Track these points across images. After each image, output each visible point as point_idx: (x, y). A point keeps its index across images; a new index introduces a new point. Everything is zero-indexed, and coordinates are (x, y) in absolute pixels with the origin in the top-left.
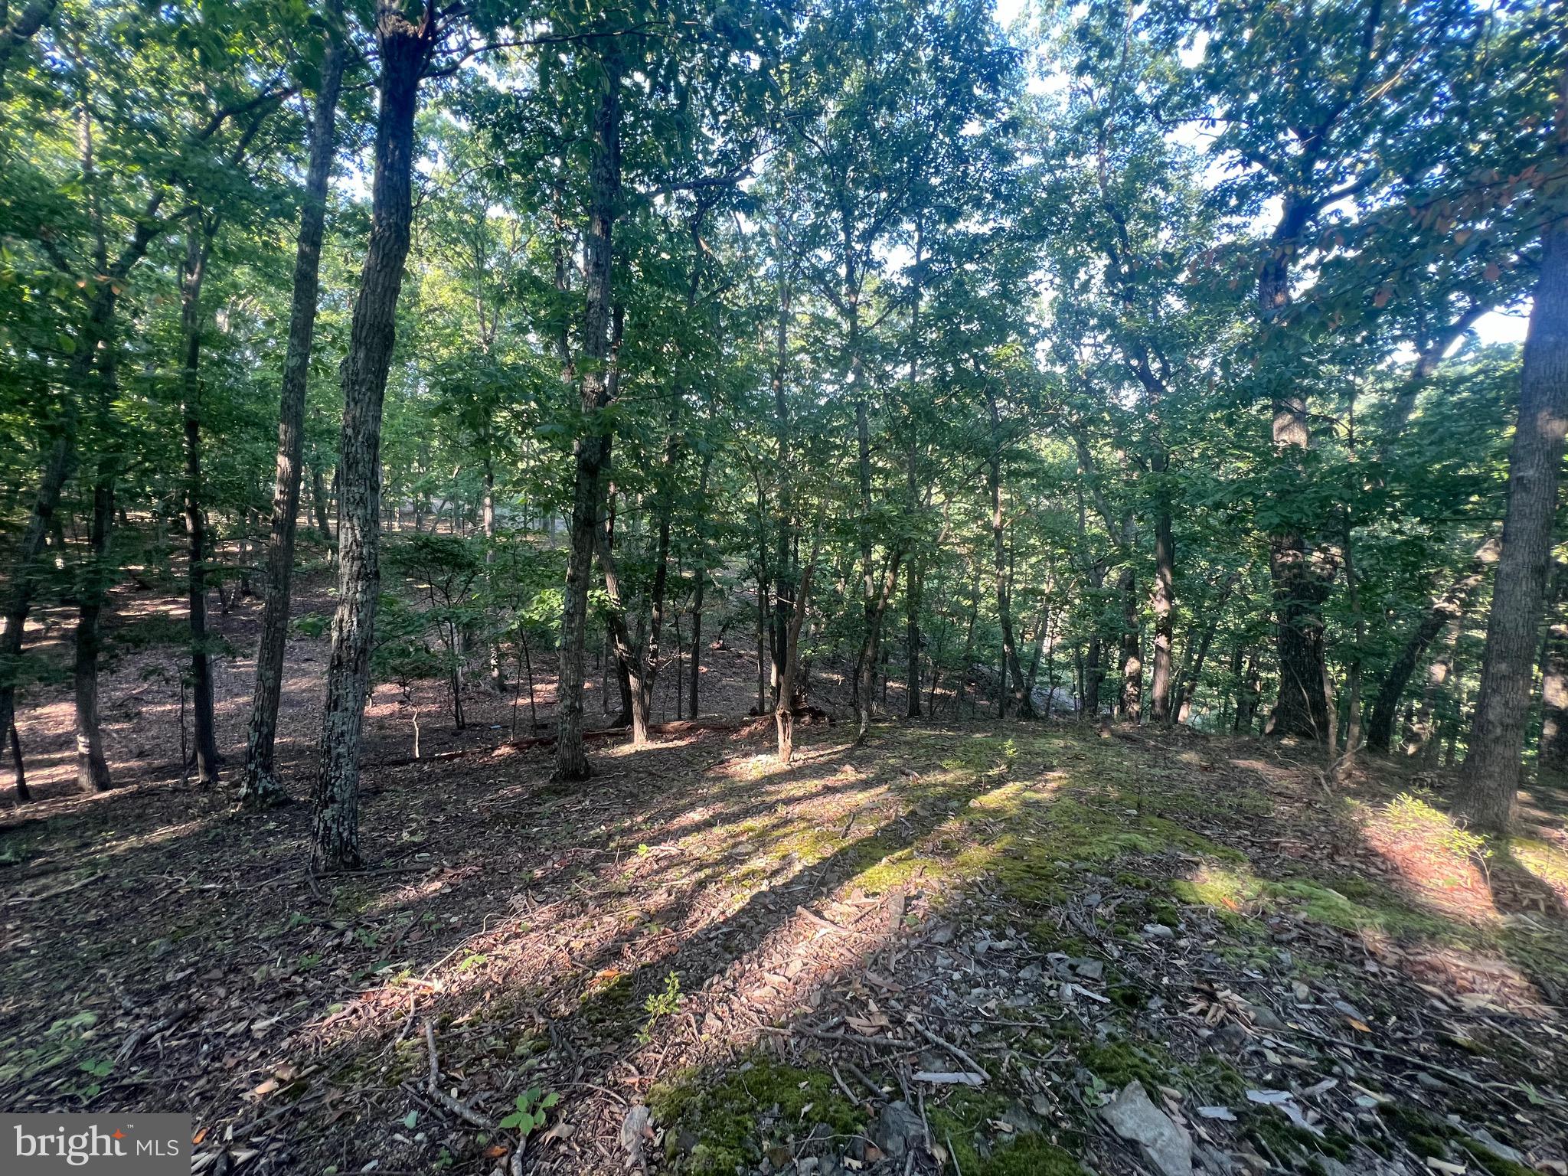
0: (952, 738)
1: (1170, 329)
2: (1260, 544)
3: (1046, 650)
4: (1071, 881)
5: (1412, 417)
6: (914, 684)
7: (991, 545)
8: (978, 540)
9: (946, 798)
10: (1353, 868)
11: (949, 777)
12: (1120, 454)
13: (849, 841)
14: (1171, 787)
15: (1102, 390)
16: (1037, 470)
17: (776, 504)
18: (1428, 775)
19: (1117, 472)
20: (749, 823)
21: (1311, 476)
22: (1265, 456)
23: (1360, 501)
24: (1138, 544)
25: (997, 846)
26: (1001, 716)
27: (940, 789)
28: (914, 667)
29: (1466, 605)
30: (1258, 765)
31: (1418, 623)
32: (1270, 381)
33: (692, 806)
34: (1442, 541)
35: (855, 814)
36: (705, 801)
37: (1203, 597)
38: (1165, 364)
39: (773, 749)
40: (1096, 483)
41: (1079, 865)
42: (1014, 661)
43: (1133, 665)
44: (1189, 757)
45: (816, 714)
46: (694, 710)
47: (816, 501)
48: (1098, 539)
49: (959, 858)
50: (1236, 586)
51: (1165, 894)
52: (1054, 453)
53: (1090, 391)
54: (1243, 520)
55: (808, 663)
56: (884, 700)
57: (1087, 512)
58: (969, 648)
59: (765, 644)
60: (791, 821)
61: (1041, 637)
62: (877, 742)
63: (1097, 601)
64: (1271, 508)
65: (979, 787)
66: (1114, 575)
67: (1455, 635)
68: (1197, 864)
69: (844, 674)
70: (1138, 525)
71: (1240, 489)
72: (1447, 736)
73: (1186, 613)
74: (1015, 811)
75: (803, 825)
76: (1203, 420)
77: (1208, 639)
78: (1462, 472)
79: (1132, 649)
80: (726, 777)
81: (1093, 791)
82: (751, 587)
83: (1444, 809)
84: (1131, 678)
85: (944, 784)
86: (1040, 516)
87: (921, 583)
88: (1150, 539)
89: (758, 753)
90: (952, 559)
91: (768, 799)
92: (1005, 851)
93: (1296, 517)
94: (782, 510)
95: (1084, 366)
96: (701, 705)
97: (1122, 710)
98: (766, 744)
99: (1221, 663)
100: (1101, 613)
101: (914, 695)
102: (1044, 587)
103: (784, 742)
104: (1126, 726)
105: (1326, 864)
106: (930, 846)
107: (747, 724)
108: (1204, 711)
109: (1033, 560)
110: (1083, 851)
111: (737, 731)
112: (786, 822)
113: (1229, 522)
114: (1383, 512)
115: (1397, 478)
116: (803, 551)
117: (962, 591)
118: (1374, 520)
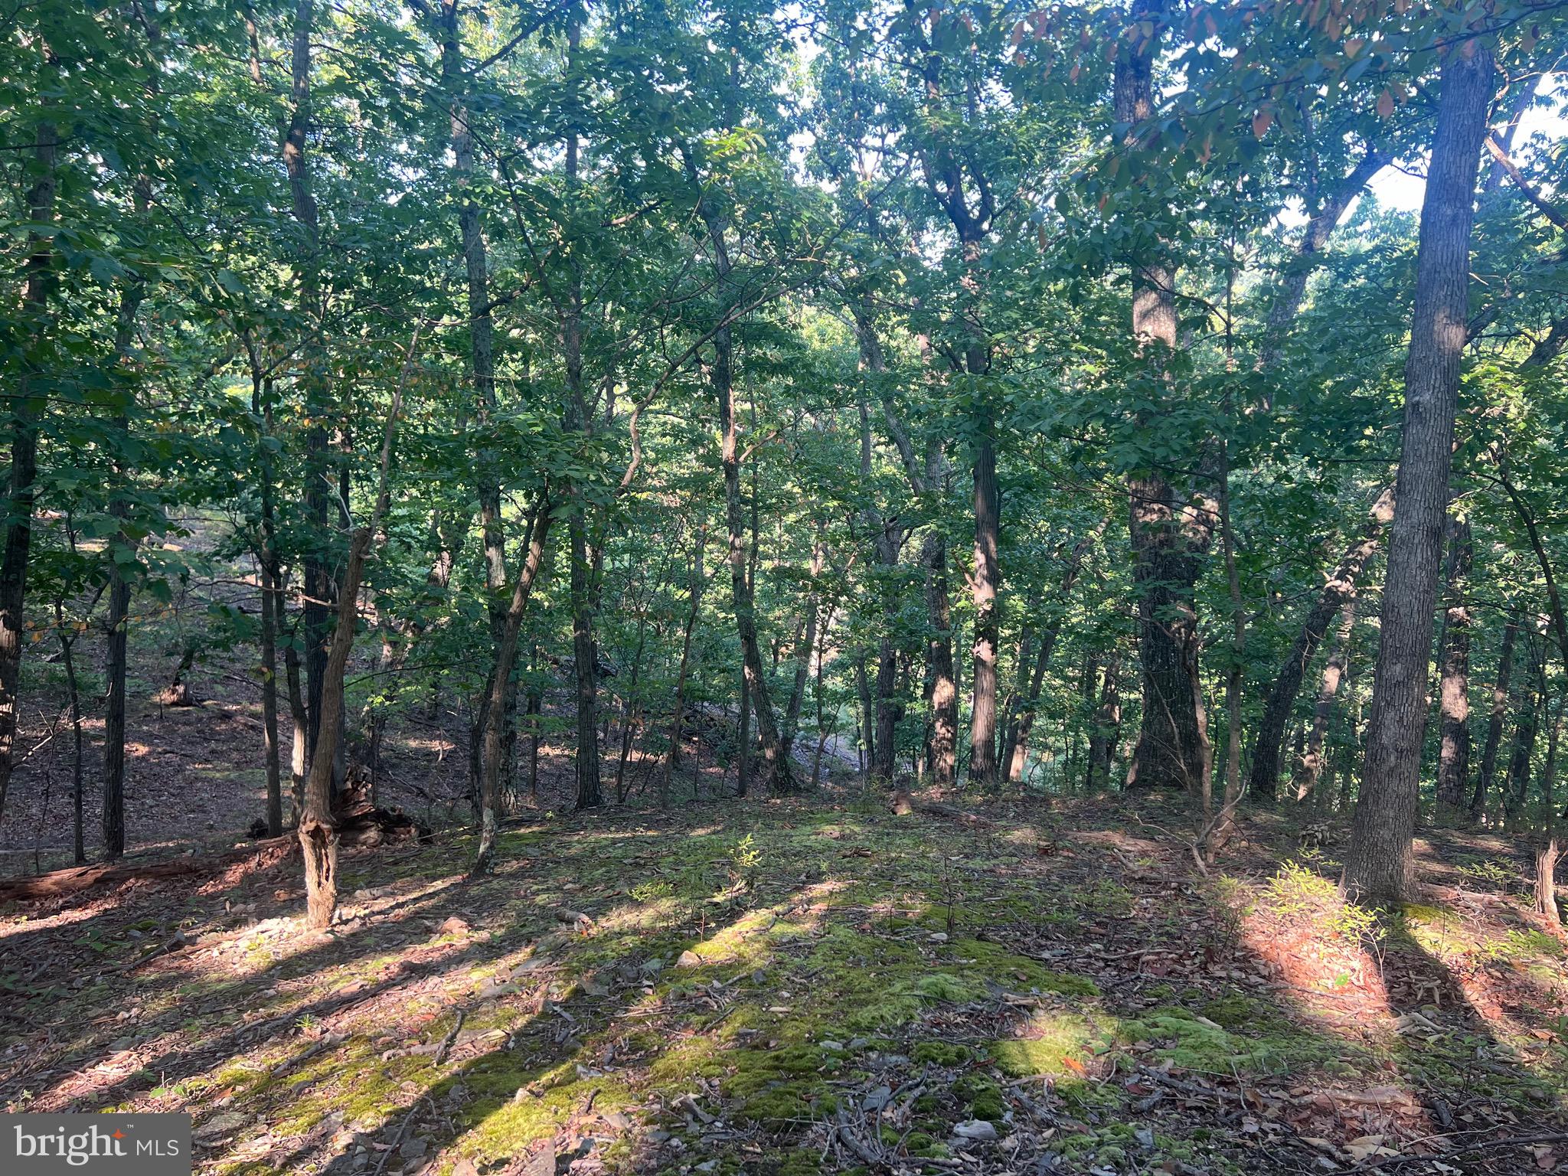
0: (653, 842)
1: (993, 136)
2: (1119, 494)
3: (813, 673)
4: (845, 1072)
5: (1302, 308)
6: (589, 748)
7: (720, 491)
8: (697, 483)
9: (642, 954)
10: (1230, 979)
11: (645, 917)
12: (921, 341)
13: (453, 1066)
14: (998, 887)
15: (895, 230)
16: (792, 362)
17: (297, 401)
18: (1320, 830)
19: (917, 372)
20: (238, 1065)
21: (1179, 389)
22: (1122, 356)
23: (1240, 430)
24: (949, 492)
25: (726, 1030)
26: (742, 792)
27: (629, 941)
28: (588, 715)
29: (1361, 582)
30: (1116, 839)
31: (1309, 609)
32: (1126, 237)
33: (102, 1052)
34: (1333, 490)
35: (467, 1010)
36: (133, 1036)
37: (1042, 577)
38: (985, 193)
39: (296, 904)
40: (887, 388)
41: (858, 1041)
42: (760, 693)
43: (944, 691)
44: (1023, 835)
45: (391, 823)
46: (115, 839)
47: (386, 399)
48: (889, 484)
49: (660, 1065)
50: (1086, 559)
51: (985, 1067)
52: (822, 334)
53: (875, 229)
54: (1092, 454)
55: (379, 721)
56: (533, 782)
57: (874, 438)
58: (687, 675)
59: (281, 687)
60: (333, 1047)
61: (805, 650)
62: (514, 865)
63: (891, 587)
64: (1127, 438)
65: (698, 928)
66: (916, 543)
67: (1349, 624)
68: (1030, 1009)
69: (454, 738)
70: (949, 462)
71: (1092, 406)
72: (1340, 769)
73: (1018, 603)
74: (758, 963)
75: (360, 1049)
76: (1038, 291)
77: (1049, 643)
78: (1357, 393)
79: (942, 665)
80: (187, 976)
81: (882, 907)
82: (248, 573)
83: (1334, 876)
84: (942, 712)
85: (635, 931)
86: (800, 443)
87: (597, 561)
88: (964, 484)
89: (261, 916)
90: (652, 516)
91: (280, 1010)
92: (740, 1036)
93: (1160, 453)
94: (313, 415)
95: (866, 184)
96: (133, 824)
97: (930, 766)
98: (282, 895)
99: (1065, 678)
100: (896, 608)
101: (587, 766)
102: (809, 565)
103: (317, 887)
104: (934, 792)
105: (1197, 979)
106: (607, 1052)
107: (240, 857)
108: (1047, 757)
109: (791, 518)
110: (864, 1015)
111: (215, 873)
112: (321, 1051)
113: (1074, 460)
114: (1266, 448)
115: (1283, 398)
116: (361, 500)
117: (671, 574)
118: (1257, 459)
